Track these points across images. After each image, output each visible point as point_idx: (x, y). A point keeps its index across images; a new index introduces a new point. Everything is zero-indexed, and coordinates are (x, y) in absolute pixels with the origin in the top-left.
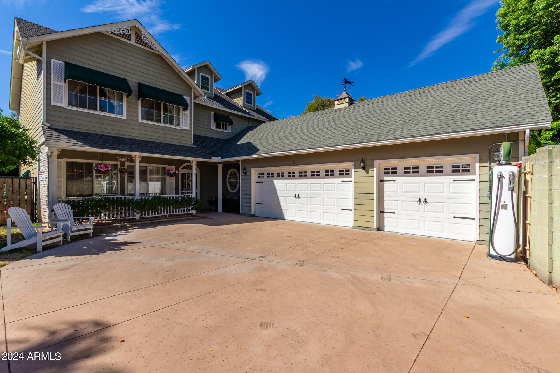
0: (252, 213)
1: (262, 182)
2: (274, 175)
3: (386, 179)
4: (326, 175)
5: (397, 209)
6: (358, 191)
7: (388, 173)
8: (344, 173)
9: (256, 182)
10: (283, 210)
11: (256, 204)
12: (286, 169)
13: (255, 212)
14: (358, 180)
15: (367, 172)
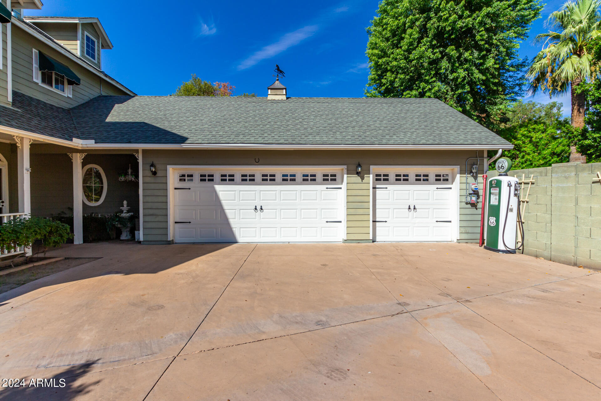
0: (170, 238)
1: (189, 189)
2: (214, 178)
3: (377, 186)
4: (304, 180)
5: (388, 218)
6: (351, 199)
7: (380, 180)
8: (329, 179)
9: (175, 189)
10: (234, 229)
11: (176, 223)
12: (238, 170)
13: (174, 236)
14: (351, 186)
15: (363, 178)
